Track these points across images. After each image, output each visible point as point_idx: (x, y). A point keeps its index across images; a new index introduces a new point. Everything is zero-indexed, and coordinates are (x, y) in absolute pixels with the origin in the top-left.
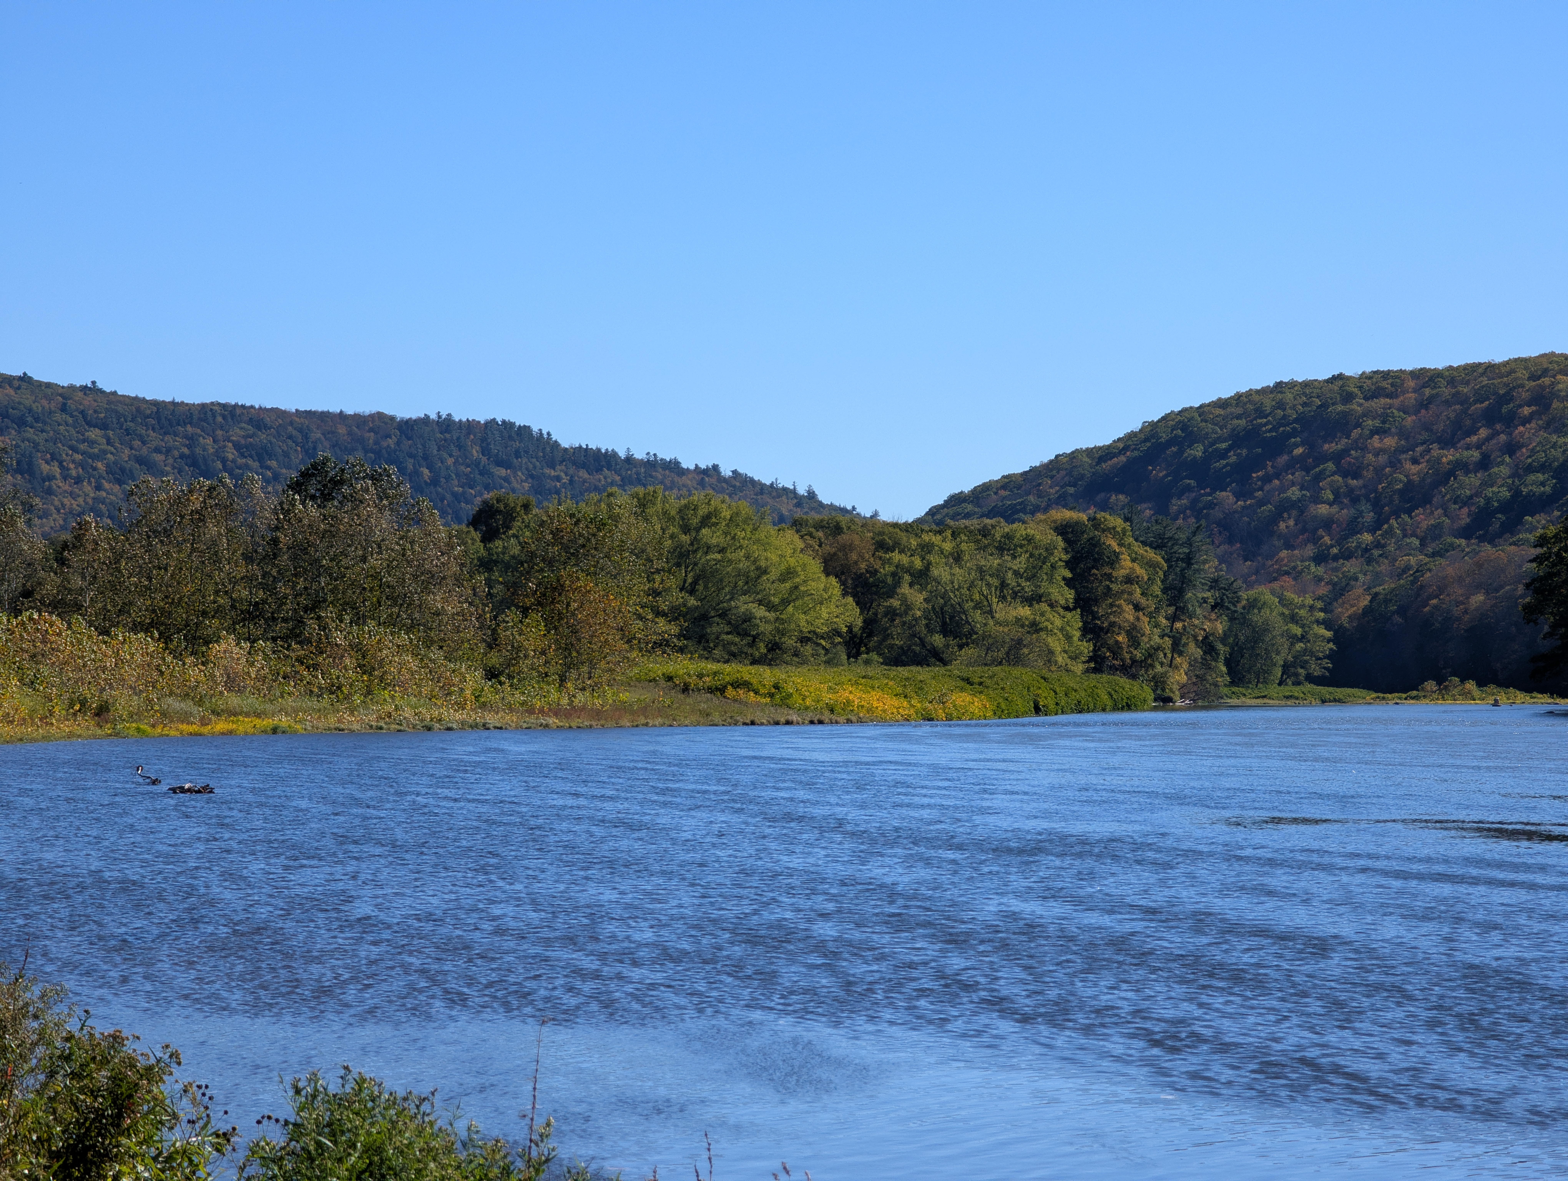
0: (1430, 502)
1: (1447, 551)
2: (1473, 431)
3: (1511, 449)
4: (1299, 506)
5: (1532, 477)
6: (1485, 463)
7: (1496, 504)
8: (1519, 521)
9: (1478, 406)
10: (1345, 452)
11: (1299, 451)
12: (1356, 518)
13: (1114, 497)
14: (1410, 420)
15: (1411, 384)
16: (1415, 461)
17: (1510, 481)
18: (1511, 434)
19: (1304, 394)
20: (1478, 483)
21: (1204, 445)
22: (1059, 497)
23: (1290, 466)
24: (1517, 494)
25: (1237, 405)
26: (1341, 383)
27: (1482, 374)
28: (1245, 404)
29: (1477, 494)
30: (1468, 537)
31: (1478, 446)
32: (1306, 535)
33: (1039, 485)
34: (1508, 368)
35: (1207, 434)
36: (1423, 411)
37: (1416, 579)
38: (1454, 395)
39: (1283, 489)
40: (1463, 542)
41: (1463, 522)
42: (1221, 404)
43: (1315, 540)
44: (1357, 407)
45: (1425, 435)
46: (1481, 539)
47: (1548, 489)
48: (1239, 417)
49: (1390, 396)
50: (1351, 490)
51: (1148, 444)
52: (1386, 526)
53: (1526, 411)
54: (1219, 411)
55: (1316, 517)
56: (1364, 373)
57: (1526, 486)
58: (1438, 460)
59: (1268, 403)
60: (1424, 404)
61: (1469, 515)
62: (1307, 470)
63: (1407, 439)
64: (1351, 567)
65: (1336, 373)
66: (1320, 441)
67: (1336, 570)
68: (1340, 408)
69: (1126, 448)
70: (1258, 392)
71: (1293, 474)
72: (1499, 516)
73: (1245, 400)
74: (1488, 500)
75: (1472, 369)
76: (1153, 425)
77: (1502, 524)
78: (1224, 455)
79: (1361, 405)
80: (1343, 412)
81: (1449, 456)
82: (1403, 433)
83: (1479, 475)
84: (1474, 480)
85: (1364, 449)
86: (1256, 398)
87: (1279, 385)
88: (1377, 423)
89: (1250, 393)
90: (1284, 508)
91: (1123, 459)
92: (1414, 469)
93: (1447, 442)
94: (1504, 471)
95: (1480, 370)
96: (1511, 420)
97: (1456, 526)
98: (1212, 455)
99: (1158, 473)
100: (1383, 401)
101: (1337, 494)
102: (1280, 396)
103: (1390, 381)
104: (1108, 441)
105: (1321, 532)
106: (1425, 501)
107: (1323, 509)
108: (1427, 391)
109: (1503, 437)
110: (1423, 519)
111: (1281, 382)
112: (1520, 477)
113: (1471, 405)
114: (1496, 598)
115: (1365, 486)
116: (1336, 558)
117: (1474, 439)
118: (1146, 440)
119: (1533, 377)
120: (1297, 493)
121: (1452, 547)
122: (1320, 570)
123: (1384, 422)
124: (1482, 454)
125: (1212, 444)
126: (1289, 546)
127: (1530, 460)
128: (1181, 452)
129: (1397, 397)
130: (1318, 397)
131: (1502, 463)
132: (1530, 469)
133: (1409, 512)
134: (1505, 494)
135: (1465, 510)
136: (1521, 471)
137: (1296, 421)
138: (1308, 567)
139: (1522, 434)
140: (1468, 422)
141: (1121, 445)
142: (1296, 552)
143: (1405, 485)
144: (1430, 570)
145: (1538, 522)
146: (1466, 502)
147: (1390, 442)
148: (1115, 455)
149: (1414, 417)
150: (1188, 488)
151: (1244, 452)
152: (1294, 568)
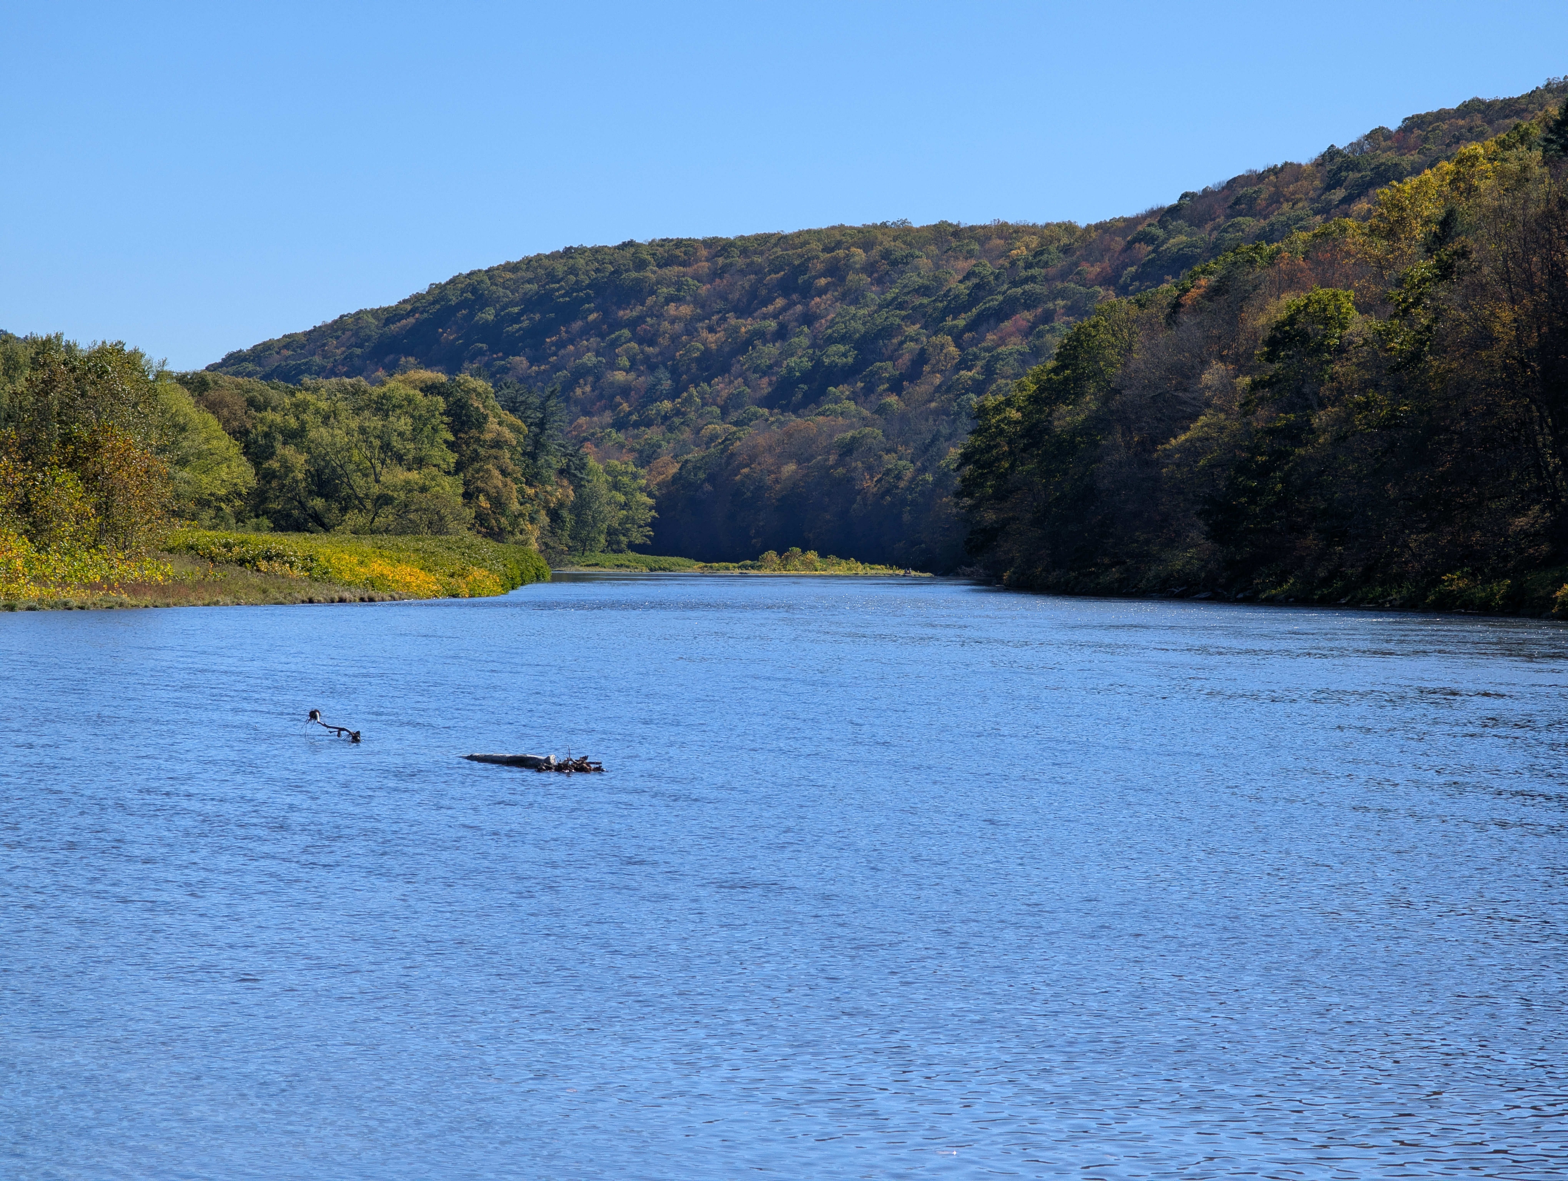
0: (729, 371)
1: (751, 420)
2: (769, 300)
3: (808, 319)
4: (596, 374)
5: (833, 348)
6: (782, 334)
7: (798, 374)
8: (823, 391)
9: (773, 276)
10: (640, 319)
11: (592, 317)
12: (655, 385)
13: (403, 359)
14: (704, 290)
15: (704, 253)
16: (711, 330)
17: (811, 351)
18: (808, 305)
19: (596, 260)
20: (777, 352)
21: (495, 308)
22: (345, 358)
23: (585, 332)
24: (818, 364)
25: (527, 269)
26: (632, 250)
27: (775, 245)
28: (536, 269)
29: (778, 364)
30: (771, 407)
31: (775, 316)
32: (603, 402)
33: (324, 345)
34: (802, 239)
35: (499, 297)
36: (718, 281)
37: (726, 447)
38: (748, 265)
39: (579, 355)
40: (766, 411)
41: (766, 391)
42: (512, 268)
43: (614, 407)
44: (651, 274)
45: (720, 305)
46: (784, 409)
47: (850, 360)
48: (529, 281)
49: (684, 264)
50: (647, 358)
51: (438, 306)
52: (685, 394)
53: (823, 281)
54: (509, 275)
55: (612, 383)
56: (653, 241)
57: (828, 356)
58: (736, 329)
59: (560, 268)
60: (717, 274)
61: (770, 384)
62: (602, 336)
63: (703, 307)
64: (653, 434)
65: (627, 240)
66: (614, 308)
67: (637, 437)
68: (634, 275)
69: (413, 311)
70: (547, 257)
71: (587, 340)
72: (802, 386)
73: (536, 264)
74: (790, 370)
75: (764, 240)
76: (441, 288)
77: (805, 394)
78: (516, 319)
79: (654, 272)
80: (637, 279)
81: (746, 326)
82: (698, 302)
83: (777, 345)
84: (772, 350)
85: (660, 316)
86: (546, 262)
87: (568, 250)
88: (672, 290)
89: (539, 258)
90: (580, 373)
91: (411, 320)
92: (711, 337)
93: (743, 311)
94: (805, 341)
95: (773, 241)
96: (807, 291)
97: (758, 395)
98: (503, 320)
99: (448, 336)
100: (677, 269)
101: (633, 360)
102: (571, 261)
103: (683, 249)
104: (393, 303)
105: (618, 399)
106: (724, 369)
107: (620, 376)
108: (721, 261)
109: (799, 308)
110: (722, 387)
111: (571, 248)
112: (821, 348)
113: (766, 275)
114: (808, 468)
115: (661, 353)
116: (636, 425)
117: (771, 308)
118: (434, 302)
119: (827, 249)
120: (594, 359)
121: (755, 416)
122: (620, 437)
123: (679, 290)
124: (779, 324)
125: (503, 308)
126: (587, 413)
127: (830, 331)
128: (472, 315)
129: (690, 265)
130: (611, 263)
131: (802, 332)
132: (830, 340)
133: (708, 381)
134: (808, 364)
135: (765, 380)
136: (820, 343)
137: (589, 286)
138: (609, 434)
139: (818, 305)
140: (764, 292)
141: (409, 307)
142: (595, 419)
143: (702, 353)
144: (740, 439)
145: (842, 393)
146: (766, 372)
147: (686, 310)
148: (402, 317)
149: (709, 286)
150: (481, 353)
151: (537, 317)
152: (593, 434)
